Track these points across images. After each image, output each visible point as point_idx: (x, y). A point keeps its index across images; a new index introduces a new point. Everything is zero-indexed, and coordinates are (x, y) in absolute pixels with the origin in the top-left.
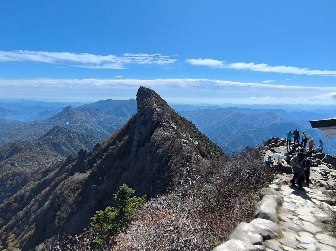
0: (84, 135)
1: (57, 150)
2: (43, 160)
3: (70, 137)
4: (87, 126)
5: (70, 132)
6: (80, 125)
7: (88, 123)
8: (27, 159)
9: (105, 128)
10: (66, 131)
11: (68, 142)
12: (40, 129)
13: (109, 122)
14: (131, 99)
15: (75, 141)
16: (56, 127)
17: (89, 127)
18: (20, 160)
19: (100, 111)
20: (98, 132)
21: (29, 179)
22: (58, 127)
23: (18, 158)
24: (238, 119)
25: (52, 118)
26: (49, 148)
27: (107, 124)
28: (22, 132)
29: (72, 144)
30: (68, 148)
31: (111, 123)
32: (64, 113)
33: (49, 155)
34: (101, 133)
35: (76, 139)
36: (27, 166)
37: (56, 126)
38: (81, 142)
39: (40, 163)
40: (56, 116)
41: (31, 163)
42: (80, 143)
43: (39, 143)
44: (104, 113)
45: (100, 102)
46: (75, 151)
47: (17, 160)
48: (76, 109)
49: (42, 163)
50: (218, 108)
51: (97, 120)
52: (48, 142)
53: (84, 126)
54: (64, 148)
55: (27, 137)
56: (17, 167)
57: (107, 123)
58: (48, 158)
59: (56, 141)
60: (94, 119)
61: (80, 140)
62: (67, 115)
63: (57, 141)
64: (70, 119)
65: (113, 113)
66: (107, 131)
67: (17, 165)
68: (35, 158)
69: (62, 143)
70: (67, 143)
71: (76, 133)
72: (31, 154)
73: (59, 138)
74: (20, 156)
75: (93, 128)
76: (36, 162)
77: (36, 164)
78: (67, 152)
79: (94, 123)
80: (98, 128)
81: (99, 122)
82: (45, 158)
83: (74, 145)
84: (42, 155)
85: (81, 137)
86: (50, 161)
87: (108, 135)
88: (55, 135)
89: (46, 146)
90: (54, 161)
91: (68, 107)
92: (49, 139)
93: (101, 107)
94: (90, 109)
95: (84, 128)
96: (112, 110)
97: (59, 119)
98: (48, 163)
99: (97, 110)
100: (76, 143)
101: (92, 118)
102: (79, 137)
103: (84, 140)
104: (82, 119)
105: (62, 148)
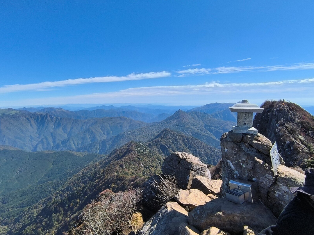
0: (190, 139)
1: (164, 152)
2: (148, 163)
3: (176, 140)
4: (194, 129)
5: (176, 135)
6: (187, 128)
7: (195, 126)
8: (134, 161)
9: (211, 131)
10: (173, 134)
11: (174, 144)
12: (156, 129)
13: (215, 125)
15: (180, 145)
16: (165, 130)
17: (196, 130)
18: (129, 161)
20: (204, 135)
21: (126, 187)
22: (167, 130)
23: (128, 159)
25: (165, 120)
26: (158, 149)
27: (213, 128)
29: (178, 147)
31: (218, 127)
32: (175, 117)
33: (154, 158)
34: (206, 136)
36: (134, 168)
38: (186, 146)
40: (169, 119)
41: (137, 165)
43: (150, 144)
44: (212, 116)
45: (208, 105)
47: (126, 161)
48: (185, 113)
49: (146, 166)
51: (204, 124)
52: (157, 144)
53: (191, 129)
54: (170, 150)
56: (124, 168)
58: (153, 161)
59: (164, 143)
60: (201, 122)
61: (185, 144)
62: (177, 118)
63: (164, 144)
64: (180, 121)
65: (220, 116)
66: (213, 134)
67: (124, 167)
68: (141, 161)
69: (169, 145)
70: (173, 146)
71: (181, 137)
72: (139, 156)
73: (167, 141)
74: (129, 158)
75: (199, 131)
76: (142, 165)
77: (141, 166)
79: (200, 127)
80: (204, 131)
81: (206, 125)
82: (150, 161)
83: (180, 149)
84: (148, 158)
85: (186, 140)
86: (154, 164)
87: (214, 139)
88: (164, 138)
89: (155, 148)
90: (157, 165)
91: (179, 111)
92: (158, 141)
93: (209, 111)
94: (198, 112)
95: (191, 131)
96: (219, 114)
97: (170, 121)
98: (152, 167)
99: (205, 113)
100: (181, 147)
101: (199, 121)
102: (184, 140)
103: (189, 144)
104: (190, 122)
105: (168, 151)
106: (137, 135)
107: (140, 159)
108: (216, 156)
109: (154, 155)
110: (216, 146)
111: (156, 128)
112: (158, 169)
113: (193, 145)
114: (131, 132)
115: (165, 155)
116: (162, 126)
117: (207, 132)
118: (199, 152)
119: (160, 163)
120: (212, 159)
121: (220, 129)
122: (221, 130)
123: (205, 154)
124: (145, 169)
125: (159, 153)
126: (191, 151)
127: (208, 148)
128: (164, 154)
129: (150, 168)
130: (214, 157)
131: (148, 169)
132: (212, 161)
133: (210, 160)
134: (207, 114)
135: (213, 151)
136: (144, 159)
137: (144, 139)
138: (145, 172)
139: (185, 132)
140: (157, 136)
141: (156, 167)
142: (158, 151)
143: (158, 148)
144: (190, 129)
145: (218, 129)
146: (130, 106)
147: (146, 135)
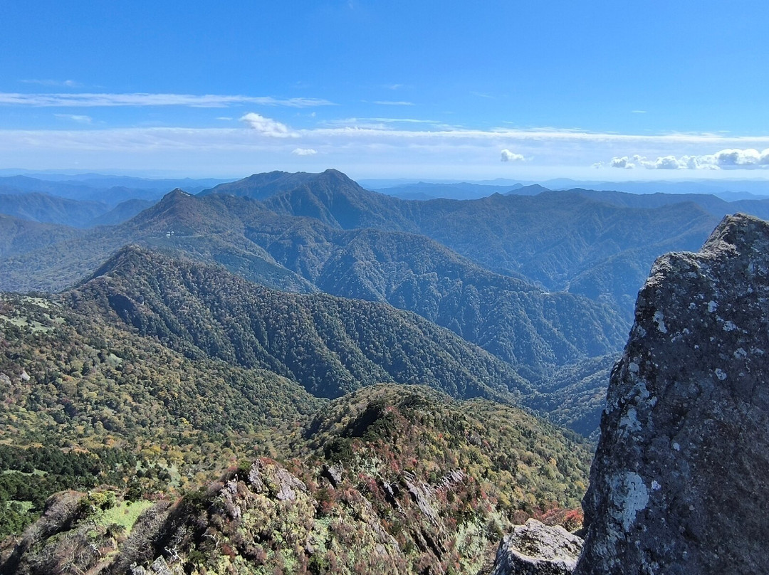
0: (201, 272)
1: (122, 315)
2: (52, 363)
3: (160, 276)
4: (218, 242)
5: (161, 263)
6: (200, 239)
7: (220, 232)
9: (262, 244)
10: (149, 259)
11: (155, 290)
13: (272, 228)
14: (327, 171)
15: (174, 289)
16: (126, 250)
17: (225, 244)
19: (254, 202)
20: (244, 256)
22: (131, 250)
24: (597, 220)
25: (135, 221)
26: (102, 310)
27: (268, 235)
28: (63, 256)
29: (165, 296)
30: (154, 310)
31: (280, 233)
32: (164, 209)
34: (250, 257)
35: (177, 283)
37: (127, 247)
38: (191, 290)
39: (37, 378)
40: (146, 214)
42: (188, 293)
43: (74, 297)
44: (264, 206)
45: (256, 178)
46: (173, 316)
48: (194, 198)
49: (43, 377)
50: (545, 193)
51: (245, 225)
52: (99, 294)
53: (210, 241)
54: (143, 309)
55: (69, 271)
57: (269, 233)
58: (72, 353)
59: (120, 289)
60: (237, 220)
61: (188, 285)
62: (171, 212)
63: (123, 291)
64: (177, 222)
65: (286, 205)
66: (268, 251)
68: (22, 362)
69: (138, 294)
70: (153, 294)
71: (176, 266)
73: (131, 282)
75: (232, 245)
76: (25, 375)
77: (23, 381)
78: (150, 319)
79: (235, 234)
80: (245, 246)
81: (249, 228)
82: (59, 356)
83: (172, 300)
84: (54, 346)
85: (189, 276)
86: (78, 363)
87: (268, 264)
88: (119, 274)
89: (91, 305)
90: (90, 362)
91: (174, 193)
92: (101, 284)
93: (258, 191)
94: (229, 196)
95: (210, 246)
96: (282, 199)
97: (150, 223)
98: (69, 373)
99: (246, 198)
100: (177, 294)
101: (232, 219)
102: (184, 276)
103: (199, 283)
104: (207, 222)
105: (137, 310)
106: (40, 268)
107: (16, 356)
108: (272, 309)
109: (85, 330)
110: (275, 281)
111: (106, 244)
112: (92, 377)
113: (210, 286)
114: (16, 262)
115: (127, 323)
116: (125, 236)
117: (251, 246)
118: (228, 303)
119: (99, 355)
120: (262, 316)
121: (283, 238)
122: (288, 241)
123: (243, 306)
124: (39, 386)
125: (106, 321)
126: (205, 303)
127: (251, 291)
128: (125, 320)
129: (60, 381)
130: (267, 313)
131: (51, 385)
132: (262, 322)
133: (258, 322)
134: (251, 199)
135: (263, 297)
136: (37, 352)
137: (66, 279)
138: (37, 399)
139: (191, 250)
140: (102, 271)
141: (85, 371)
142: (104, 314)
143: (101, 306)
144: (207, 243)
145: (280, 239)
146: (20, 178)
147: (72, 267)
